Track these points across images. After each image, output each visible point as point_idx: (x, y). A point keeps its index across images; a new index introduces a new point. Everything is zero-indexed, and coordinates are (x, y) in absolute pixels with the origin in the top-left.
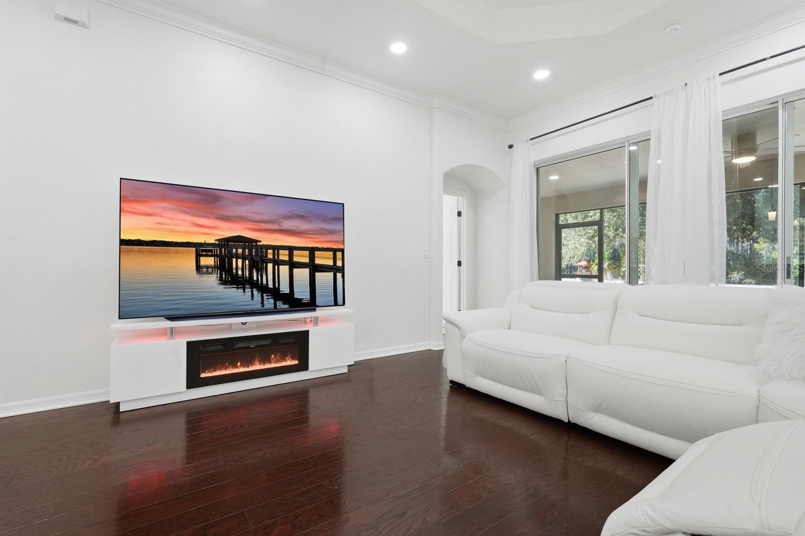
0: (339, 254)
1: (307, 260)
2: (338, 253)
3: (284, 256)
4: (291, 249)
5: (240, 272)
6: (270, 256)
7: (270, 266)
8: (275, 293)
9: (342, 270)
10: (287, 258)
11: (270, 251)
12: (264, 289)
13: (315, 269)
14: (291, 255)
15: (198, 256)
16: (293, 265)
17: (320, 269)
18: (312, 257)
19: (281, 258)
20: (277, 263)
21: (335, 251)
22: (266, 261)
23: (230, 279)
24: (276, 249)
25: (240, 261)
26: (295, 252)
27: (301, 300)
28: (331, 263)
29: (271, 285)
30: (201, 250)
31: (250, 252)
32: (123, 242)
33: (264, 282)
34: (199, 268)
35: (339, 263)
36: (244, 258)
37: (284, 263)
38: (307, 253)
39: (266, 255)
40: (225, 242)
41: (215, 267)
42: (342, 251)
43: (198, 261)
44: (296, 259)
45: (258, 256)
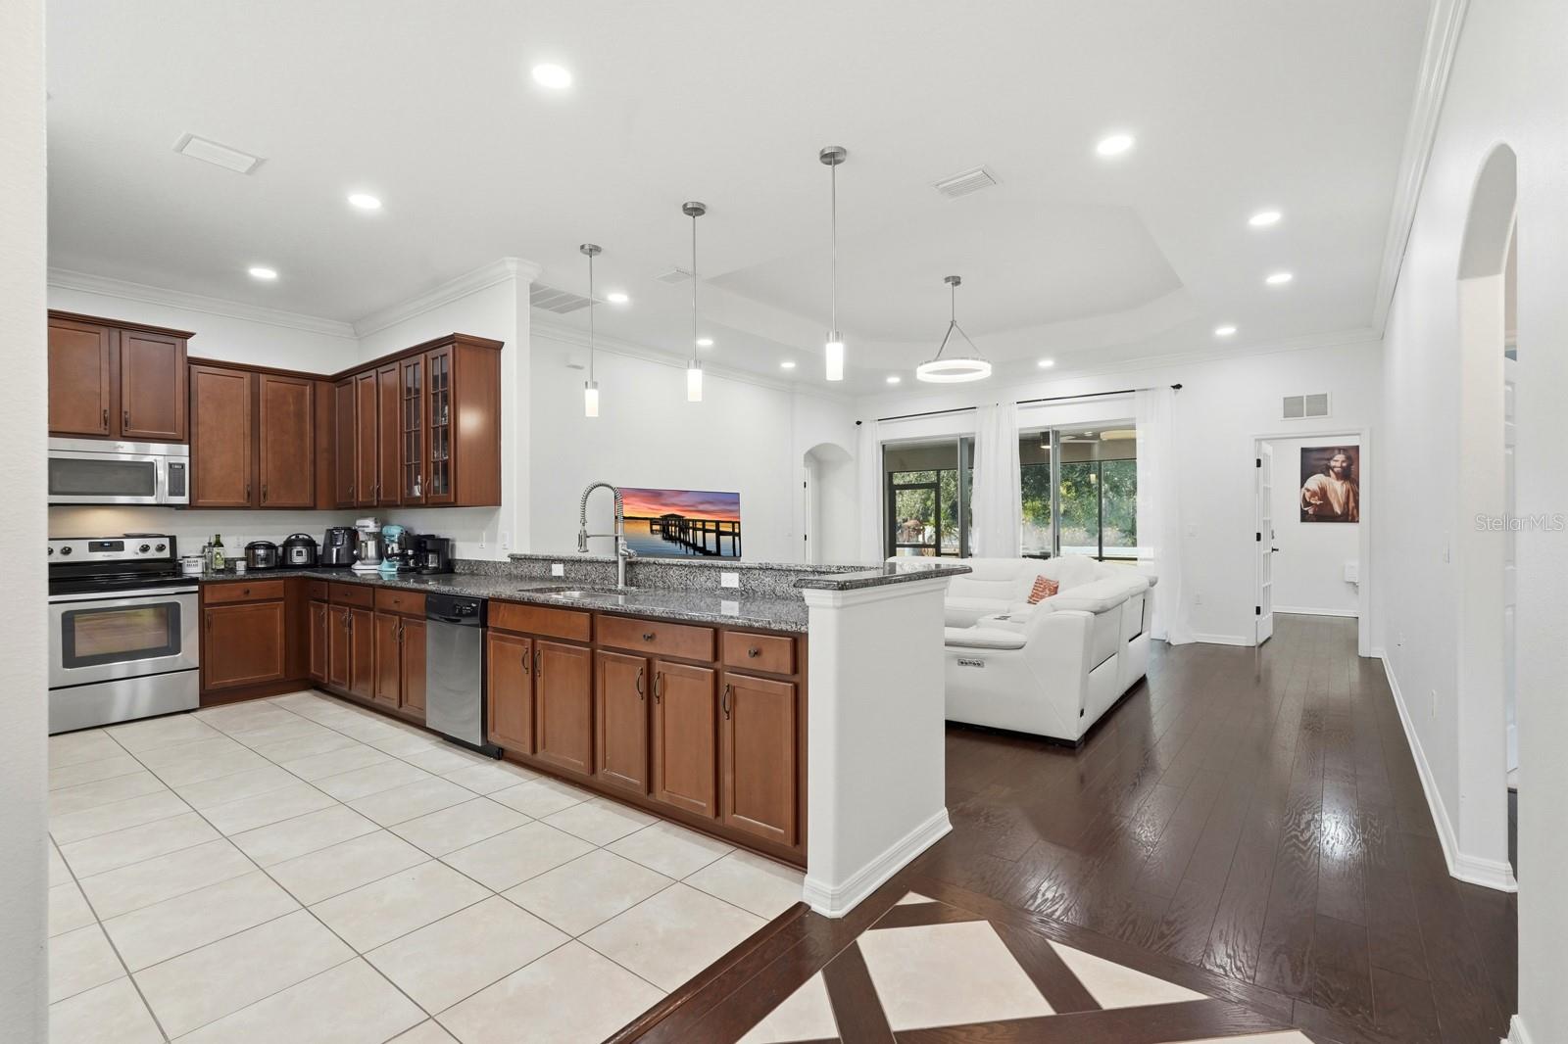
0: (736, 525)
1: (714, 528)
3: (699, 525)
4: (704, 522)
5: (674, 534)
6: (691, 525)
7: (691, 531)
8: (694, 546)
9: (739, 535)
10: (701, 527)
11: (690, 523)
12: (687, 544)
13: (719, 533)
14: (704, 525)
15: (651, 525)
16: (705, 531)
17: (723, 534)
18: (718, 526)
19: (697, 526)
20: (695, 529)
21: (733, 523)
22: (688, 528)
23: (668, 537)
24: (694, 521)
25: (673, 528)
26: (706, 523)
27: (711, 551)
28: (731, 530)
29: (691, 542)
30: (653, 521)
31: (680, 523)
32: (617, 517)
33: (687, 540)
34: (652, 531)
35: (737, 531)
36: (676, 526)
37: (699, 529)
38: (714, 524)
39: (688, 525)
40: (665, 518)
41: (660, 531)
42: (739, 523)
43: (651, 528)
44: (707, 527)
45: (684, 525)
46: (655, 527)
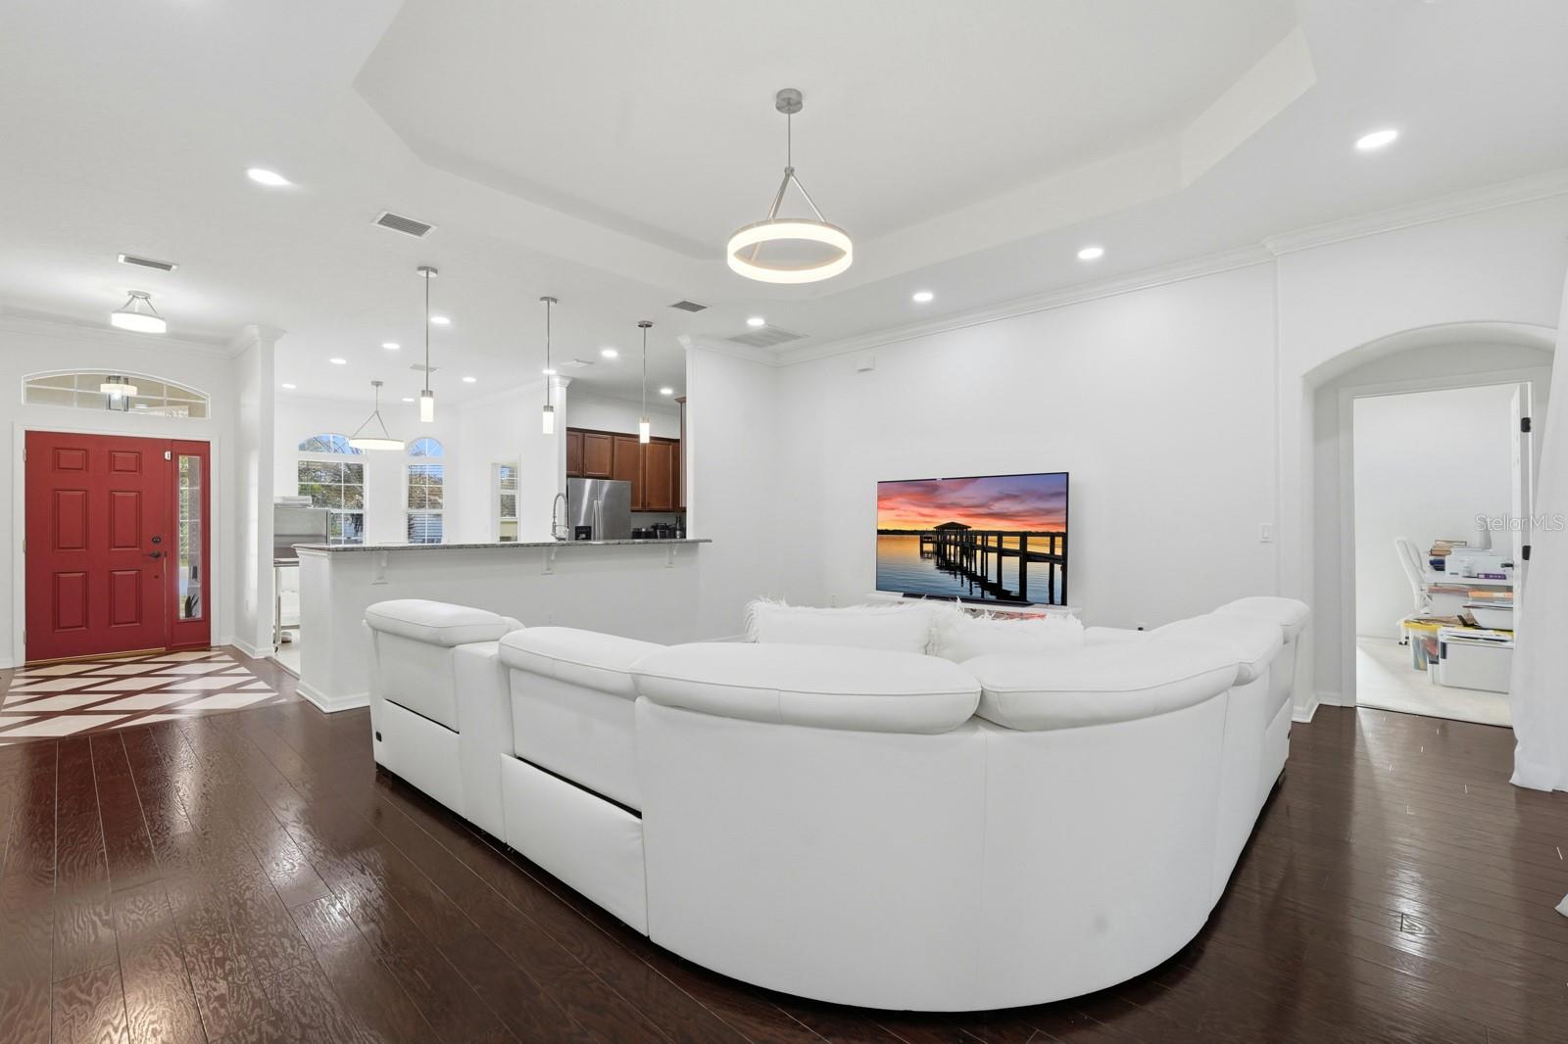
0: (1059, 540)
1: (1017, 547)
2: (1057, 539)
3: (993, 542)
4: (1000, 535)
5: (952, 558)
6: (979, 543)
7: (979, 552)
8: (982, 581)
9: (1063, 560)
10: (995, 545)
11: (979, 537)
12: (972, 577)
13: (1026, 557)
14: (1000, 542)
15: (922, 542)
16: (1002, 553)
17: (1033, 558)
18: (1024, 544)
19: (990, 544)
20: (986, 549)
21: (1052, 536)
22: (975, 548)
23: (945, 565)
24: (985, 534)
25: (952, 547)
26: (1005, 538)
27: (1009, 592)
28: (1047, 551)
29: (979, 574)
30: (925, 537)
31: (961, 538)
32: (880, 532)
33: (973, 569)
34: (922, 553)
35: (1058, 552)
36: (956, 545)
37: (992, 550)
38: (1018, 538)
39: (976, 542)
40: (942, 529)
41: (933, 553)
42: (1065, 536)
43: (922, 547)
44: (1005, 546)
45: (969, 542)
46: (929, 547)
